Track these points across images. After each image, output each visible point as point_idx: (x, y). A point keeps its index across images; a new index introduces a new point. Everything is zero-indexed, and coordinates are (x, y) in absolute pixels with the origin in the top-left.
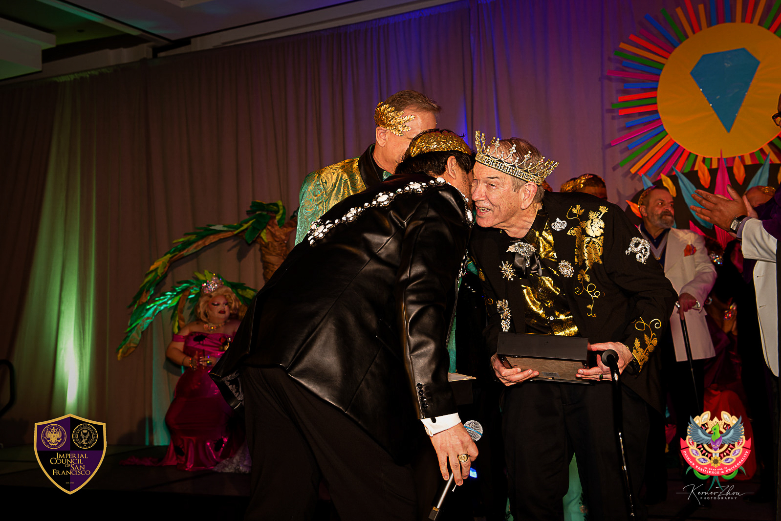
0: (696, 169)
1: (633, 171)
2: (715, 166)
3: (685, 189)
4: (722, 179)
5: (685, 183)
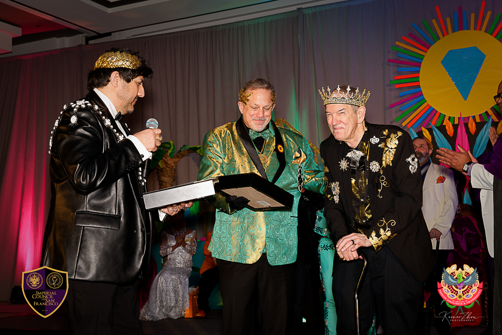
0: (444, 124)
1: (404, 125)
2: (456, 122)
4: (461, 131)
5: (438, 134)
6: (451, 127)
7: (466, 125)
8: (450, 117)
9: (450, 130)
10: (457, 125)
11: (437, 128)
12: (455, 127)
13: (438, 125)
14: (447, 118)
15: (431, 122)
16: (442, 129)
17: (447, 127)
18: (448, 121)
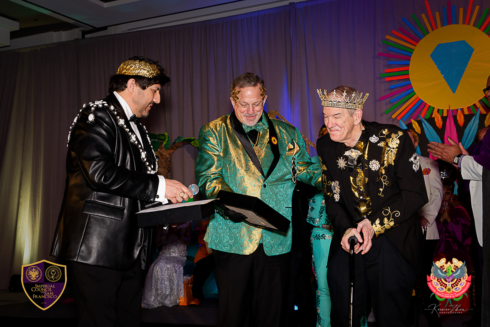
0: (433, 116)
1: (394, 117)
2: (445, 115)
3: (426, 129)
4: (450, 123)
5: (427, 126)
6: (440, 119)
7: (455, 117)
8: (439, 109)
9: (439, 123)
10: (446, 117)
11: (426, 120)
12: (444, 119)
13: (427, 117)
14: (436, 110)
15: (420, 114)
16: (431, 121)
17: (436, 120)
18: (437, 113)
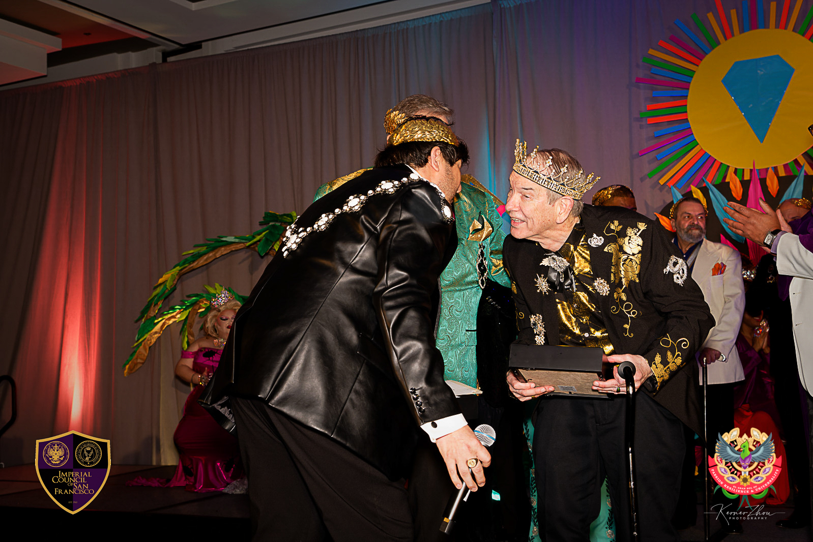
0: (727, 180)
1: (662, 182)
2: (747, 177)
3: (715, 200)
4: (755, 190)
5: (716, 196)
6: (738, 184)
7: (763, 182)
9: (737, 189)
10: (749, 182)
11: (715, 186)
12: (745, 184)
16: (724, 188)
17: (731, 185)
